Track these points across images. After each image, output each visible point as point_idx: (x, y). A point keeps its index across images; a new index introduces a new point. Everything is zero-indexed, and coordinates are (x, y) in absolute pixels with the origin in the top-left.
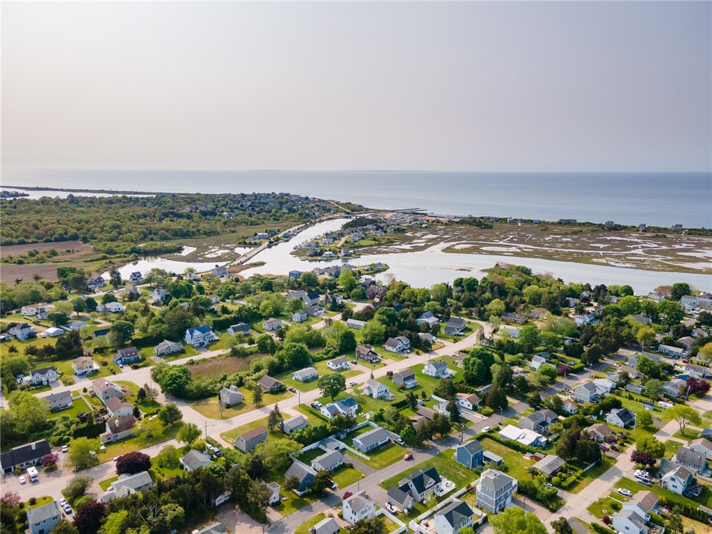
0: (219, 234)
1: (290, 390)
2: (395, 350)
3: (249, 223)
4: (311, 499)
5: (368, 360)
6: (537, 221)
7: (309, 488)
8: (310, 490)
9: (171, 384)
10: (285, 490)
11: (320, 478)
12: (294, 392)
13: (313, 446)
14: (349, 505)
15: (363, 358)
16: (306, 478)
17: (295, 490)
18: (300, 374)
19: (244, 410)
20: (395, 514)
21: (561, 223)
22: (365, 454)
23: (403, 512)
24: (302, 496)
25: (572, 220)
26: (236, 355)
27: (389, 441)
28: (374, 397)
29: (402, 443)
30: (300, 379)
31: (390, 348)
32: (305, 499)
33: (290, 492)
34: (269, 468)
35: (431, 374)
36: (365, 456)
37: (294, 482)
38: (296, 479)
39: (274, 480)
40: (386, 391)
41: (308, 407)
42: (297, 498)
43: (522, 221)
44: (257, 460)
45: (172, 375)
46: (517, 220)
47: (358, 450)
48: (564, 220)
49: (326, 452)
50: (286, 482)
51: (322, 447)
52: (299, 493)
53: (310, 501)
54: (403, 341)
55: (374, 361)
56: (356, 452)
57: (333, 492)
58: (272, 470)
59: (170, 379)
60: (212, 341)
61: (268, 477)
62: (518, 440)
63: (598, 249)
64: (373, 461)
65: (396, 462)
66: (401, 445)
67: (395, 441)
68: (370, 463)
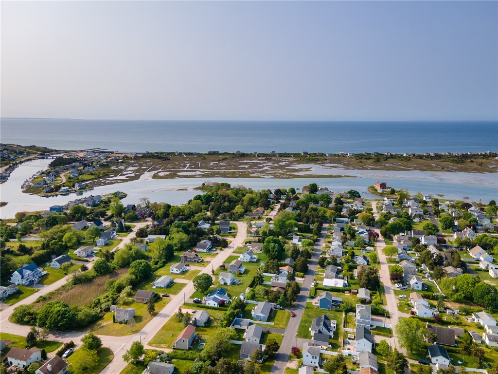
1: (163, 296)
2: (205, 250)
4: (269, 362)
5: (195, 261)
8: (267, 356)
9: (61, 319)
11: (273, 345)
12: (168, 296)
15: (191, 261)
21: (210, 154)
22: (267, 321)
23: (328, 348)
24: (263, 363)
26: (81, 282)
27: (271, 308)
28: (228, 284)
29: (281, 307)
30: (162, 286)
31: (200, 250)
32: (266, 364)
35: (246, 261)
36: (269, 323)
40: (233, 278)
41: (192, 304)
43: (186, 154)
45: (59, 311)
46: (181, 153)
48: (212, 152)
49: (243, 329)
52: (261, 361)
53: (271, 364)
54: (208, 243)
55: (200, 261)
56: (261, 322)
60: (42, 276)
62: (336, 286)
63: (244, 168)
64: (276, 324)
65: (289, 320)
66: (281, 309)
67: (275, 308)
68: (276, 326)
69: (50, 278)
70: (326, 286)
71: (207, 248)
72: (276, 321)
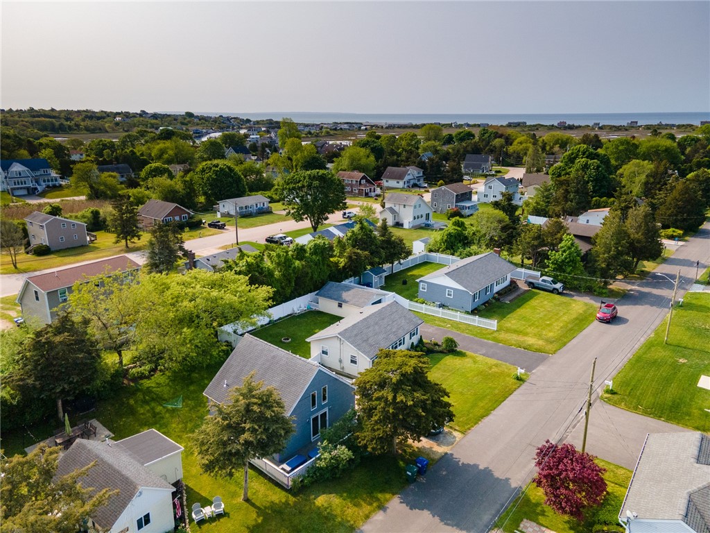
0: (107, 132)
1: (210, 225)
6: (486, 124)
7: (334, 441)
8: (343, 452)
12: (222, 228)
13: (297, 305)
15: (351, 192)
17: (266, 464)
25: (522, 123)
26: (98, 198)
27: (513, 283)
28: (406, 226)
29: (558, 286)
30: (233, 213)
31: (392, 183)
34: (142, 376)
36: (477, 321)
40: (428, 215)
41: (259, 243)
42: (278, 497)
47: (442, 306)
51: (327, 305)
52: (282, 472)
54: (413, 172)
55: (373, 194)
56: (441, 313)
57: (439, 449)
60: (54, 186)
61: (132, 412)
64: (508, 330)
65: (581, 330)
66: (554, 291)
67: (531, 284)
68: (502, 336)
69: (66, 191)
71: (407, 178)
72: (513, 321)
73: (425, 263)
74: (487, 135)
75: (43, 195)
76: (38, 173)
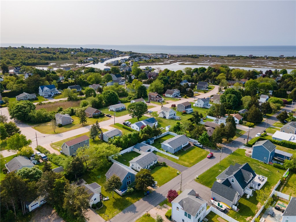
0: (68, 59)
1: (107, 116)
3: (84, 56)
4: (133, 198)
5: (156, 101)
6: (218, 56)
7: (130, 187)
8: (132, 189)
10: (106, 191)
11: (142, 178)
12: (110, 117)
13: (129, 150)
14: (180, 207)
15: (153, 100)
16: (127, 178)
17: (117, 190)
18: (113, 107)
19: (73, 128)
20: (225, 211)
21: (228, 56)
22: (173, 154)
23: (232, 209)
24: (124, 196)
25: (234, 55)
26: (71, 100)
27: (189, 144)
28: (167, 118)
29: (201, 146)
30: (114, 110)
31: (169, 95)
32: (127, 198)
33: (112, 192)
34: (91, 169)
36: (174, 156)
37: (116, 182)
38: (117, 179)
39: (95, 180)
40: (174, 114)
41: (121, 125)
42: (119, 197)
43: (211, 56)
44: (77, 163)
45: (18, 106)
46: (208, 56)
47: (167, 152)
48: (230, 55)
49: (139, 154)
50: (107, 183)
51: (136, 150)
52: (120, 192)
53: (132, 201)
54: (176, 91)
55: (161, 101)
56: (166, 153)
57: (153, 190)
58: (92, 171)
59: (17, 109)
60: (57, 94)
61: (90, 178)
62: (292, 141)
64: (182, 160)
65: (201, 160)
66: (200, 147)
67: (194, 145)
68: (180, 161)
69: (61, 96)
70: (276, 139)
71: (174, 94)
72: (184, 157)
73: (168, 135)
74: (211, 70)
75: (53, 97)
76: (52, 90)
